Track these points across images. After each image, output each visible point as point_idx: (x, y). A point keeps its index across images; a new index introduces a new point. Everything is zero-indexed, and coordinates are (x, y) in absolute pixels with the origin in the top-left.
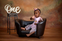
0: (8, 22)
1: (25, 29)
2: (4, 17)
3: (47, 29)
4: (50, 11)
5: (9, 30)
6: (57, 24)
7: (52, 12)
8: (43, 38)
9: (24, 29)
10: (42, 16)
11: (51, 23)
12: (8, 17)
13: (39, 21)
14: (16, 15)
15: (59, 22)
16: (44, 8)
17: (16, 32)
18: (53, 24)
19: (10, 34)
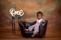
2: (9, 19)
3: (48, 29)
4: (50, 13)
6: (58, 24)
7: (53, 13)
8: (45, 37)
9: (28, 30)
11: (52, 23)
15: (60, 22)
16: (45, 10)
18: (54, 24)
19: (15, 35)
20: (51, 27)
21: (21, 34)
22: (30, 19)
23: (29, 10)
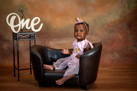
1: (52, 69)
3: (103, 67)
4: (109, 26)
6: (126, 56)
7: (114, 29)
8: (96, 88)
10: (92, 37)
12: (15, 41)
13: (85, 50)
14: (31, 36)
15: (131, 50)
16: (95, 20)
17: (33, 75)
18: (117, 55)
19: (19, 80)
21: (34, 77)
22: (59, 42)
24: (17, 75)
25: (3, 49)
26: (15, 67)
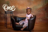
0: (6, 18)
1: (19, 24)
2: (2, 14)
5: (6, 24)
6: (44, 20)
7: (40, 10)
10: (33, 13)
11: (39, 19)
12: (6, 14)
13: (30, 18)
15: (46, 18)
18: (41, 20)
19: (7, 28)
20: (38, 22)
21: (12, 27)
23: (20, 7)
24: (6, 26)
25: (1, 17)
26: (5, 23)
